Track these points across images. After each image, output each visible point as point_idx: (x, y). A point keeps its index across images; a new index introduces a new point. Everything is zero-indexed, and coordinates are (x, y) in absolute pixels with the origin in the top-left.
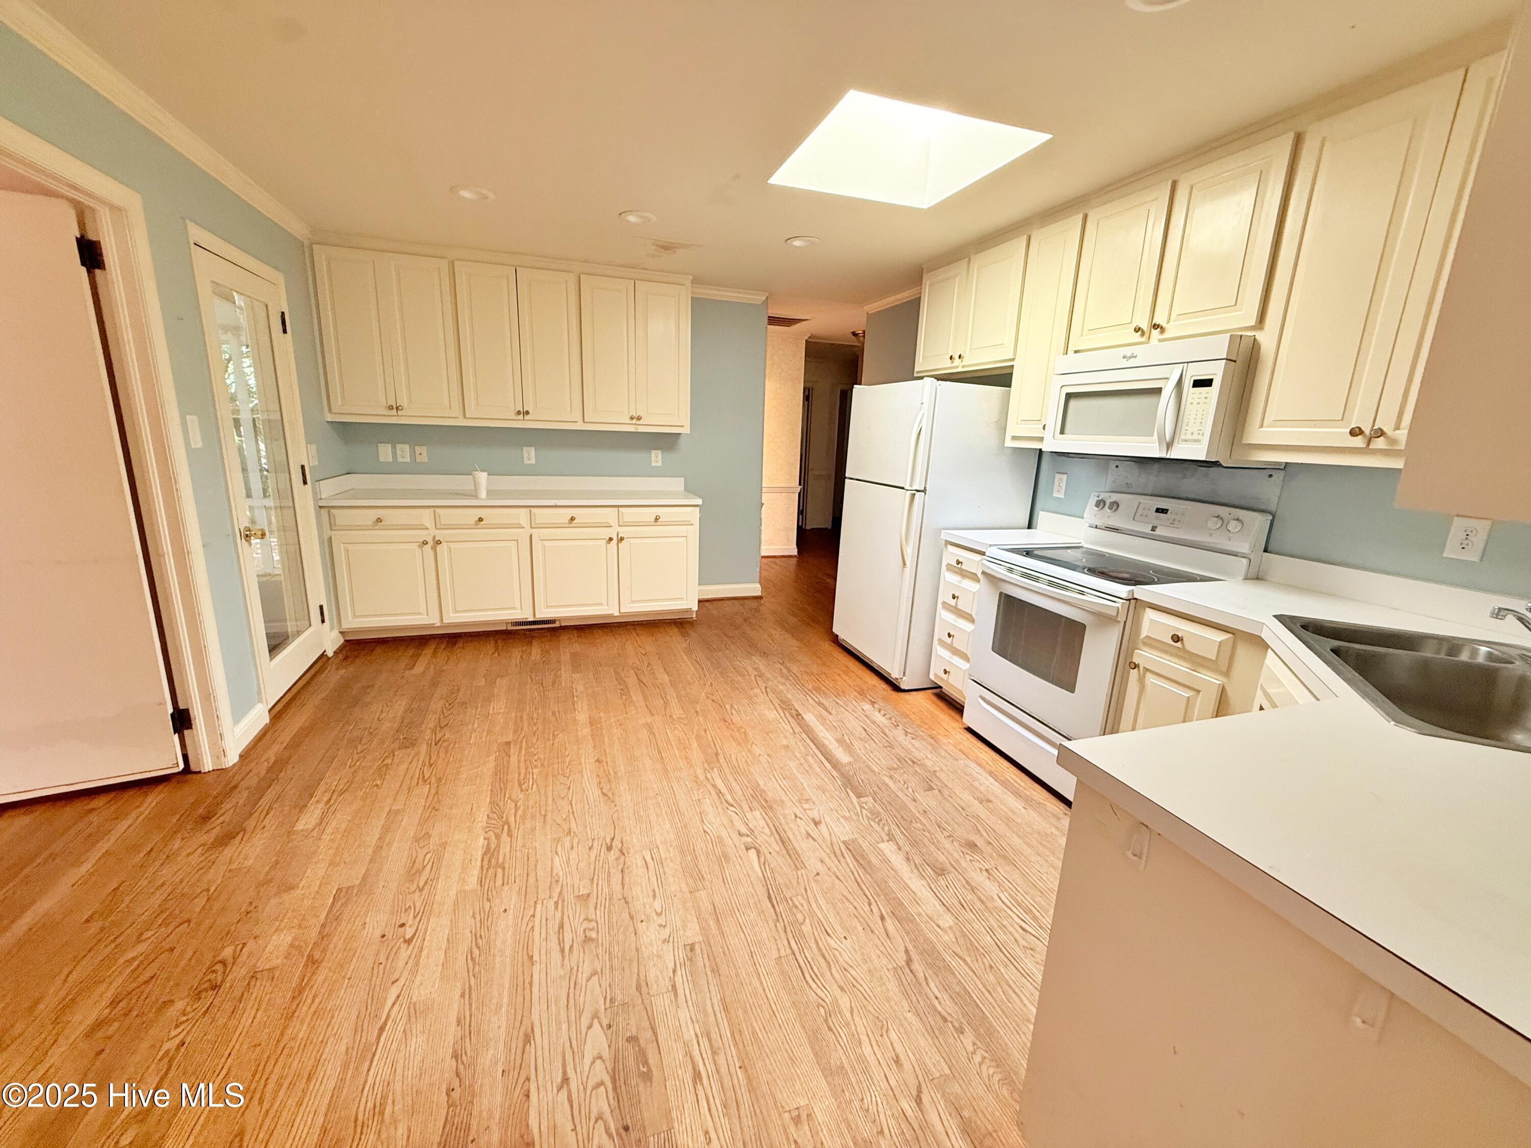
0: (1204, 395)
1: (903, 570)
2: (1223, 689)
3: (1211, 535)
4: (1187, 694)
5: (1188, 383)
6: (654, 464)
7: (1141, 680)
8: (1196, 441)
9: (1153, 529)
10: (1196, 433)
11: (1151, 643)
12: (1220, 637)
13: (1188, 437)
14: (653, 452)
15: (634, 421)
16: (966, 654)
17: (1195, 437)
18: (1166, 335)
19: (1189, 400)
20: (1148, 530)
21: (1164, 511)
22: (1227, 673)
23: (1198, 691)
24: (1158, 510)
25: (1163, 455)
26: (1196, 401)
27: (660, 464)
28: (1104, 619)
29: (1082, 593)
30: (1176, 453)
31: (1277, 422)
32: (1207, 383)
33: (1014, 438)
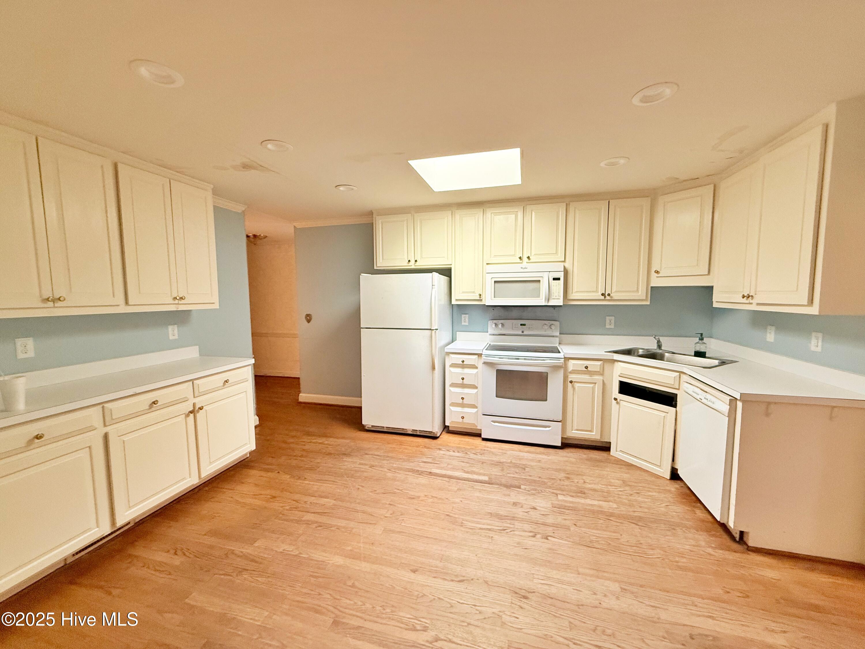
0: (558, 283)
1: (433, 373)
2: (603, 381)
3: (545, 331)
4: (592, 385)
5: (551, 279)
6: (171, 337)
7: (573, 387)
8: (557, 299)
9: (523, 332)
10: (557, 296)
11: (574, 372)
12: (599, 363)
13: (554, 297)
14: (170, 328)
15: (177, 302)
16: (474, 405)
17: (557, 297)
18: (531, 261)
19: (553, 285)
20: (521, 333)
21: (524, 325)
22: (602, 374)
23: (596, 383)
24: (521, 325)
25: (546, 304)
26: (555, 285)
27: (176, 337)
28: (556, 368)
29: (544, 360)
30: (552, 303)
31: (577, 292)
32: (558, 279)
33: (457, 300)
